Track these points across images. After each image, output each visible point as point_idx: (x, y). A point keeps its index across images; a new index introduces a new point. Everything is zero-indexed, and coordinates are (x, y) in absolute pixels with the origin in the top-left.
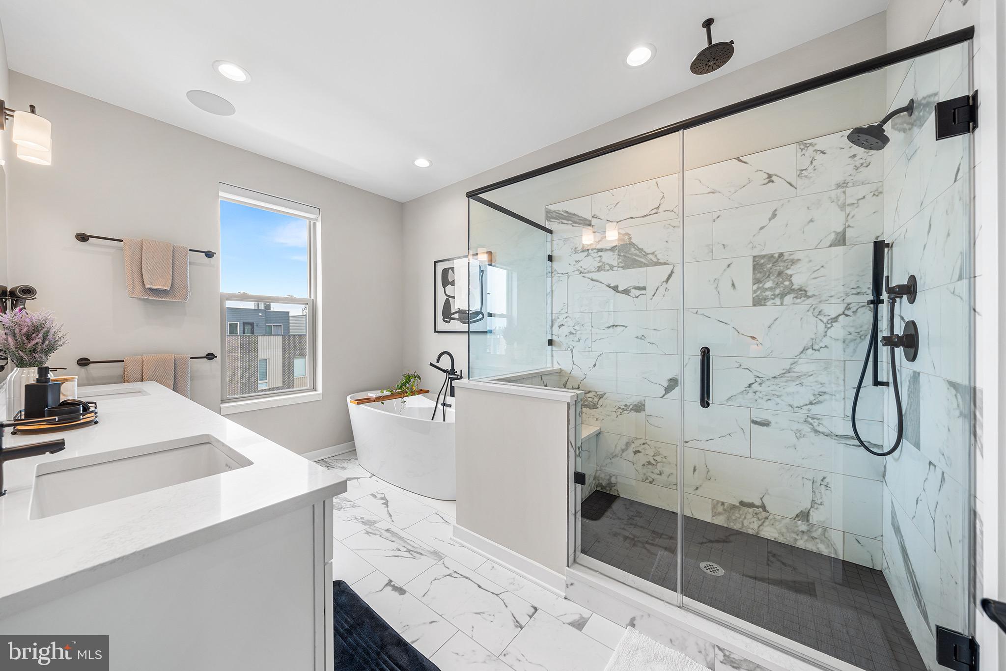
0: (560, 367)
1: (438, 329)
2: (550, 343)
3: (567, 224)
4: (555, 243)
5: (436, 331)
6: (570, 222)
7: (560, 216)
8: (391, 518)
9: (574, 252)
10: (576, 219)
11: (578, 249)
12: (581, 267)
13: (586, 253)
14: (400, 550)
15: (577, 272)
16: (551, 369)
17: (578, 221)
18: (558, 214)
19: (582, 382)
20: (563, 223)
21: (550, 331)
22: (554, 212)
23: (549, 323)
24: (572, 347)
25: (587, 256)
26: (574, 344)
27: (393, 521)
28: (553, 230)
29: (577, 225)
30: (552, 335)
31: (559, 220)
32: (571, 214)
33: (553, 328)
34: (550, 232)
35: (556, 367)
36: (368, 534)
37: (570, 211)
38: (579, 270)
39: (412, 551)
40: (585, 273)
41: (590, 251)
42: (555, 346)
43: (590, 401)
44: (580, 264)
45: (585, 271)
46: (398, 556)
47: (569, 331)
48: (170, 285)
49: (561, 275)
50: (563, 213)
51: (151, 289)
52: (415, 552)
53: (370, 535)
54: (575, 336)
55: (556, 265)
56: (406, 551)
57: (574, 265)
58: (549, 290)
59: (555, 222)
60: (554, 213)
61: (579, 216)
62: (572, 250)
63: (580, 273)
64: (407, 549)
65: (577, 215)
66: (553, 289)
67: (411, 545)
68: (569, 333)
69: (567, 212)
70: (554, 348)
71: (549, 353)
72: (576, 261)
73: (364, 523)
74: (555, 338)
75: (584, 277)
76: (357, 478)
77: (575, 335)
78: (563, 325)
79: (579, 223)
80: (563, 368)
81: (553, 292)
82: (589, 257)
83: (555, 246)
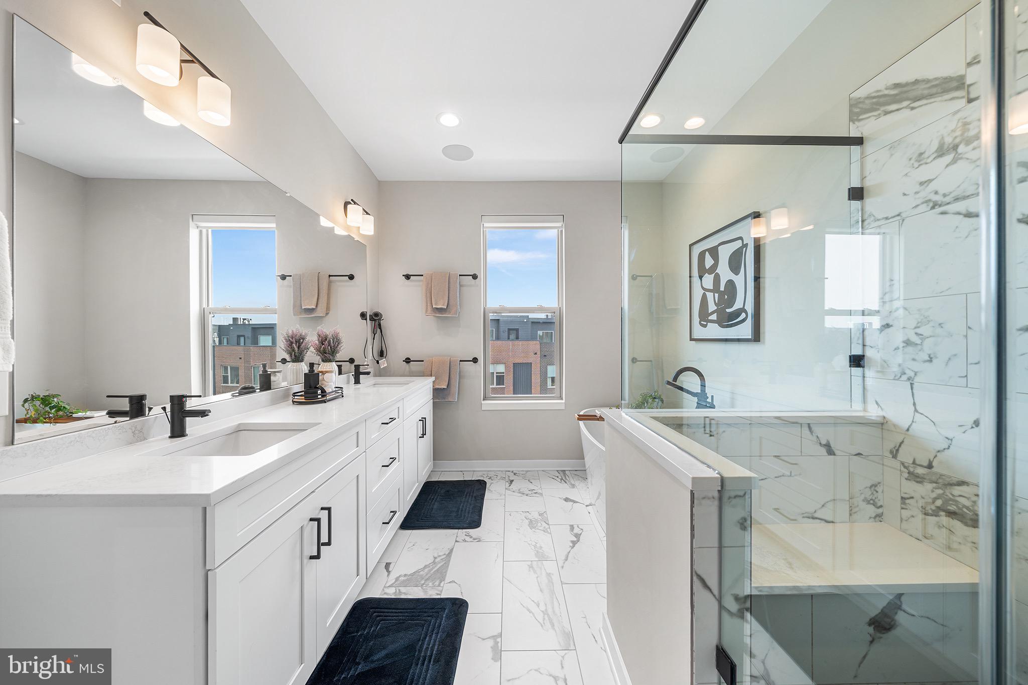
0: (881, 413)
1: (695, 336)
2: (859, 361)
3: (898, 110)
4: (869, 161)
5: (691, 339)
6: (905, 103)
7: (882, 100)
8: (564, 563)
9: (916, 165)
10: (921, 89)
11: (926, 155)
12: (936, 193)
13: (948, 158)
14: (538, 607)
15: (923, 208)
16: (861, 414)
17: (926, 92)
18: (874, 100)
19: (938, 454)
20: (887, 113)
21: (859, 338)
22: (868, 98)
24: (912, 374)
25: (954, 161)
26: (916, 366)
27: (563, 567)
28: (865, 135)
29: (924, 102)
30: (864, 346)
31: (878, 109)
32: (907, 84)
34: (861, 141)
35: (874, 413)
36: (530, 567)
37: (902, 79)
38: (930, 200)
39: (548, 615)
40: (948, 203)
41: (961, 149)
42: (868, 369)
43: (964, 506)
44: (932, 186)
45: (947, 199)
46: (530, 612)
47: (905, 339)
48: (446, 304)
49: (883, 222)
50: (886, 92)
51: (437, 308)
52: (550, 619)
53: (530, 570)
54: (921, 350)
55: (870, 203)
56: (543, 611)
57: (917, 193)
59: (869, 117)
60: (867, 102)
61: (927, 81)
62: (912, 161)
63: (933, 208)
64: (546, 610)
65: (923, 81)
67: (553, 608)
68: (904, 342)
69: (896, 86)
70: (866, 373)
71: (857, 381)
72: (921, 184)
73: (537, 554)
74: (868, 352)
75: (942, 213)
76: (574, 502)
77: (919, 347)
78: (888, 326)
79: (931, 96)
80: (890, 417)
82: (960, 163)
83: (869, 167)
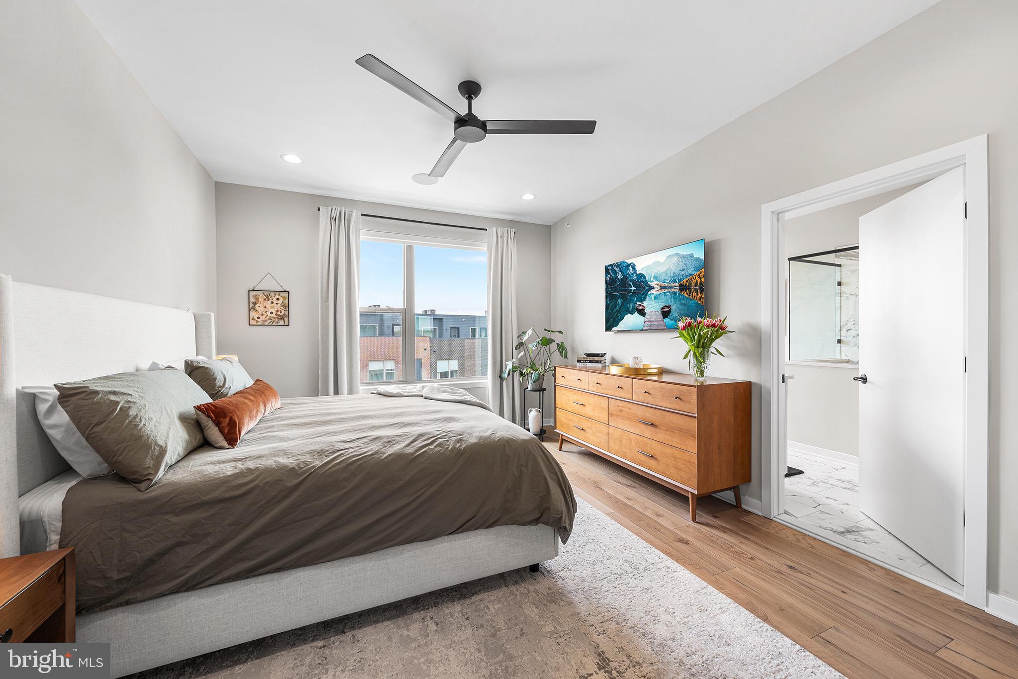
2: (839, 341)
4: (843, 273)
16: (840, 359)
21: (839, 334)
23: (838, 328)
28: (842, 264)
30: (841, 336)
33: (842, 331)
34: (840, 266)
35: (844, 358)
42: (843, 343)
49: (849, 295)
55: (843, 288)
58: (838, 305)
59: (843, 258)
66: (842, 305)
70: (842, 345)
71: (838, 348)
74: (842, 338)
78: (851, 329)
80: (850, 359)
81: (842, 307)
83: (843, 276)
